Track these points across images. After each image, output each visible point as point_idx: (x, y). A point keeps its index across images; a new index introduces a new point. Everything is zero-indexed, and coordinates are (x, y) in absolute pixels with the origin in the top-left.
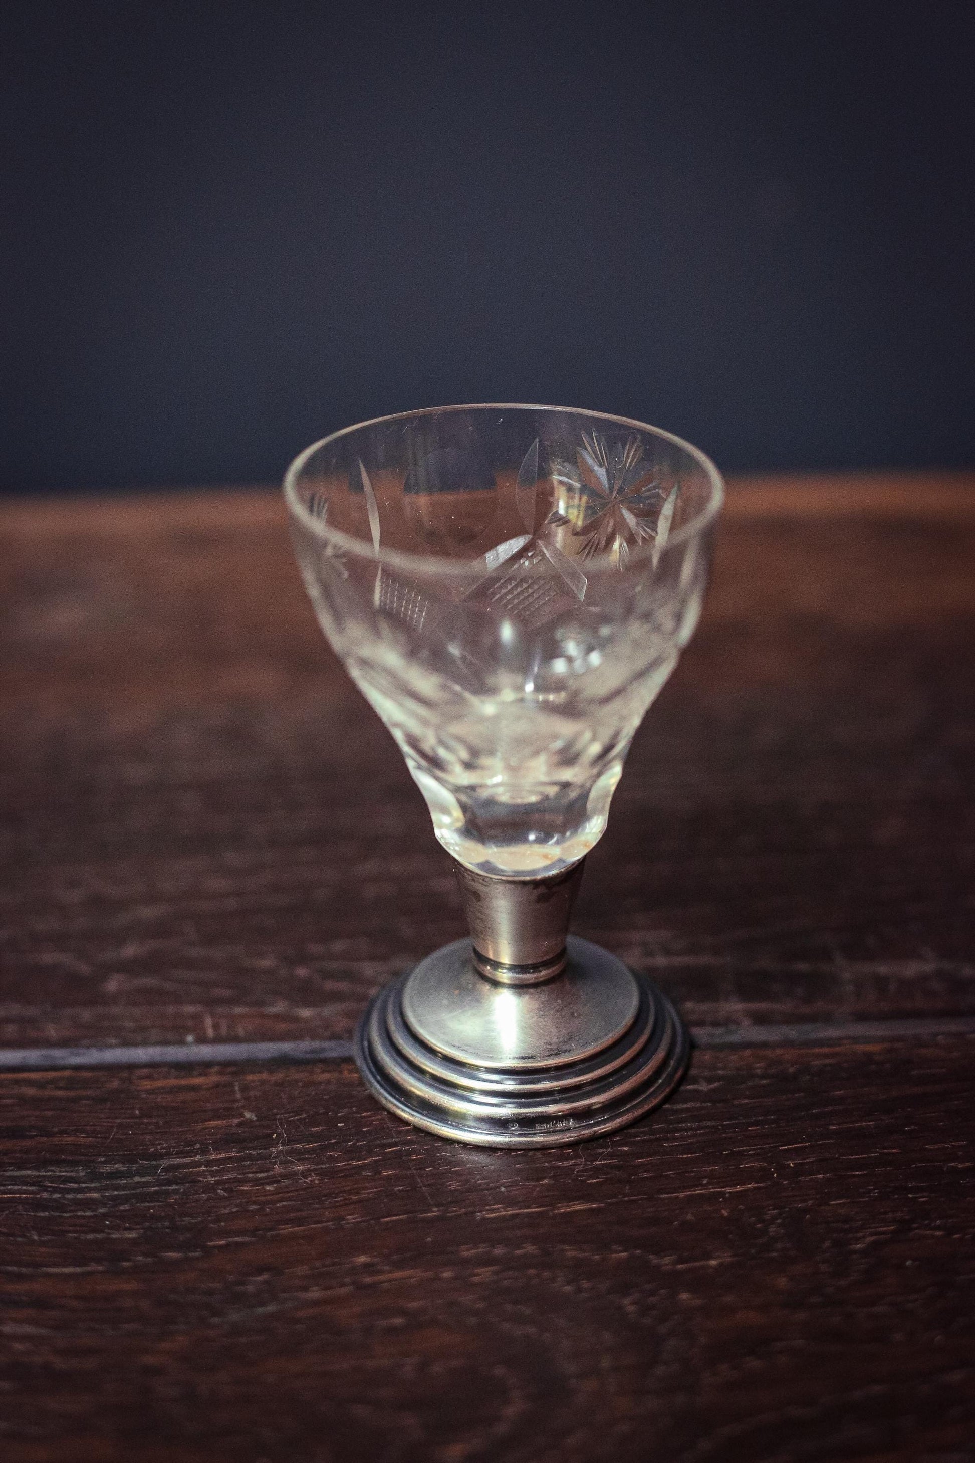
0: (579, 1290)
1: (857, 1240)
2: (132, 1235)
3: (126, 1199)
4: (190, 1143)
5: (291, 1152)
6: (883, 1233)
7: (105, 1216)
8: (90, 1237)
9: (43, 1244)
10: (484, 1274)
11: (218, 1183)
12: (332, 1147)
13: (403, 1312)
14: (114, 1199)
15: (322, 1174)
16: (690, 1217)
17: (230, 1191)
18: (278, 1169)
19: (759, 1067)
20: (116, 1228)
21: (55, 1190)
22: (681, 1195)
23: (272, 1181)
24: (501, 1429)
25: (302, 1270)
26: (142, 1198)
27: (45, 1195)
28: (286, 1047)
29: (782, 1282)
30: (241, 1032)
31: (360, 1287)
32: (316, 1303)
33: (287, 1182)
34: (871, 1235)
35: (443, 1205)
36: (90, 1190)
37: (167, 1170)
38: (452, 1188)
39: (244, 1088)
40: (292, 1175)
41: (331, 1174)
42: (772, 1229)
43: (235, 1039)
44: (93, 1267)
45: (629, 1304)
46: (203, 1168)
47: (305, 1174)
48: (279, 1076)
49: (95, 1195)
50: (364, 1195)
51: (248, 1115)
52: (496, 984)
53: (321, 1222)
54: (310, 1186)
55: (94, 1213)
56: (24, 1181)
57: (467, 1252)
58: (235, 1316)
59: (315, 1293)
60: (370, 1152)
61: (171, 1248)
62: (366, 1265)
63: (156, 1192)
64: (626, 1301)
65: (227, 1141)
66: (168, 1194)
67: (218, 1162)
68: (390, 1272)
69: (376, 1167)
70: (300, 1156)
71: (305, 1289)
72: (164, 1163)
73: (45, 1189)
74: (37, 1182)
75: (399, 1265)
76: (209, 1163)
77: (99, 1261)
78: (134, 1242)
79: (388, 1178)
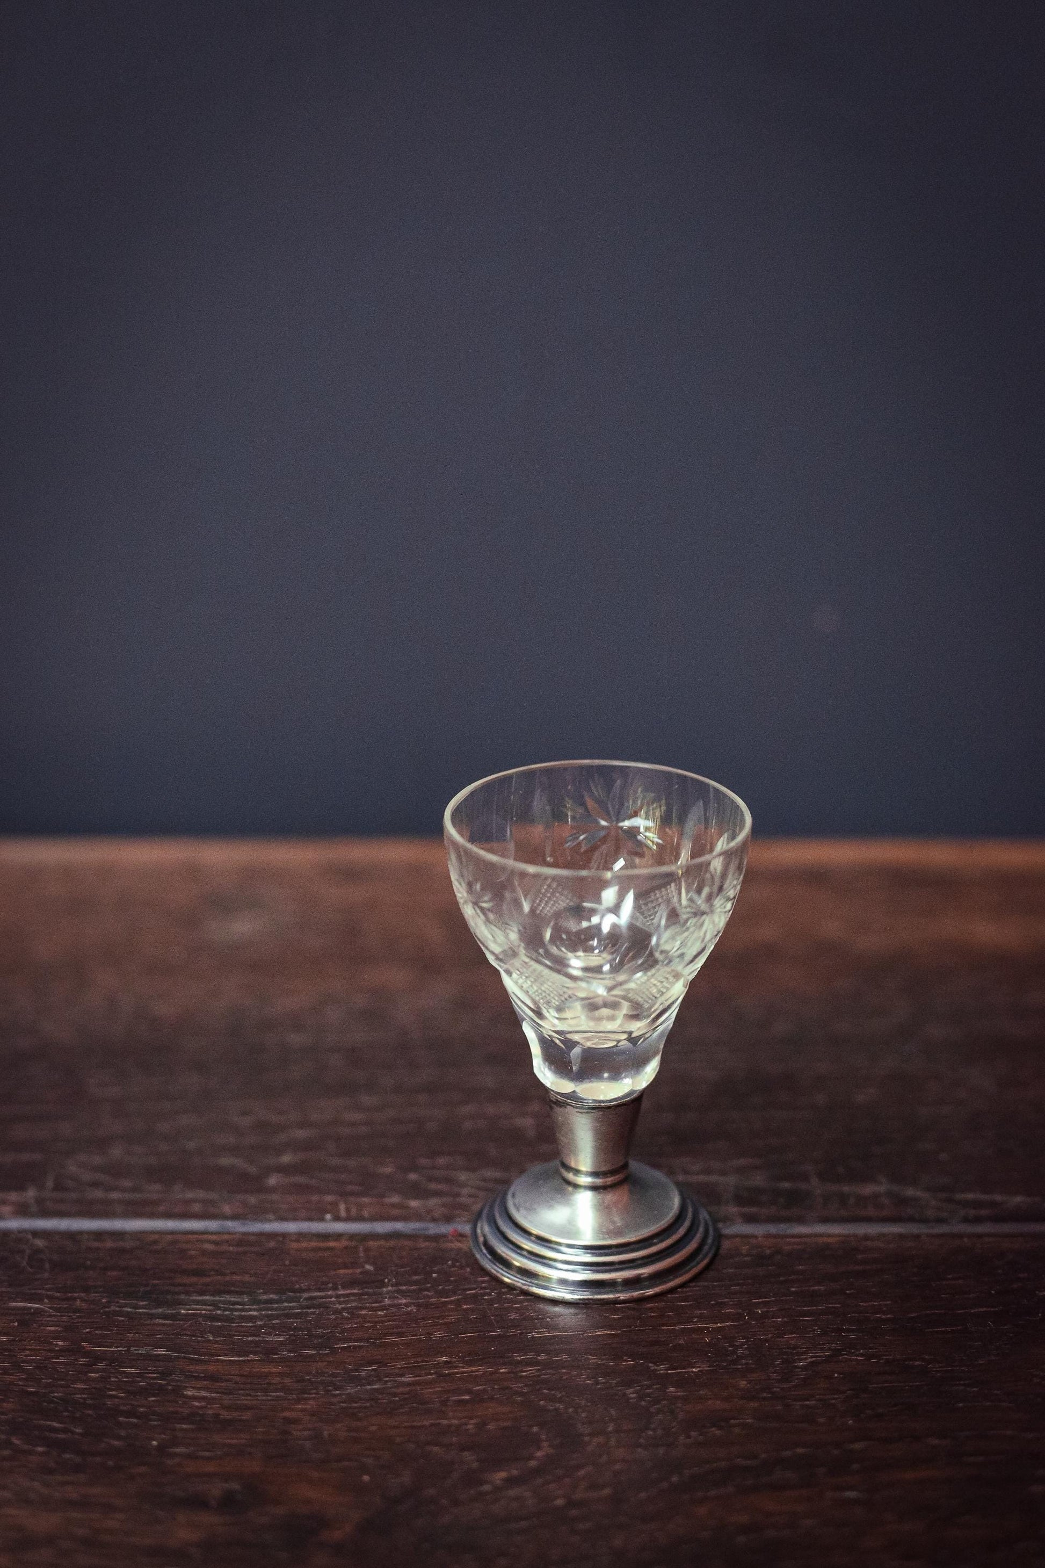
0: (597, 1383)
1: (800, 1360)
2: (281, 1339)
3: (277, 1317)
4: (323, 1283)
5: (398, 1292)
6: (820, 1356)
7: (262, 1327)
8: (250, 1339)
9: (216, 1342)
10: (531, 1370)
11: (343, 1309)
12: (428, 1290)
13: (469, 1392)
14: (267, 1316)
15: (419, 1306)
16: (681, 1342)
17: (352, 1314)
18: (387, 1301)
19: (744, 1249)
20: (270, 1334)
21: (225, 1310)
22: (677, 1328)
23: (382, 1309)
24: (533, 1463)
25: (401, 1364)
26: (288, 1316)
27: (219, 1312)
28: (399, 1226)
29: (743, 1383)
30: (366, 1213)
31: (440, 1375)
32: (409, 1384)
33: (394, 1310)
34: (811, 1357)
35: (504, 1328)
36: (251, 1310)
37: (306, 1299)
38: (512, 1317)
39: (367, 1250)
40: (398, 1306)
41: (427, 1306)
42: (740, 1351)
43: (360, 1219)
44: (251, 1357)
45: (631, 1393)
46: (333, 1299)
47: (407, 1305)
48: (392, 1243)
49: (255, 1313)
50: (448, 1320)
51: (368, 1267)
52: (576, 1186)
53: (416, 1335)
54: (409, 1313)
55: (255, 1324)
56: (204, 1303)
57: (519, 1357)
58: (350, 1390)
59: (408, 1378)
60: (455, 1293)
61: (308, 1348)
62: (446, 1362)
63: (298, 1313)
64: (630, 1391)
65: (352, 1283)
66: (307, 1314)
67: (344, 1296)
68: (463, 1367)
69: (458, 1303)
70: (404, 1294)
71: (402, 1375)
72: (306, 1295)
73: (219, 1309)
74: (215, 1305)
75: (470, 1363)
76: (338, 1296)
77: (255, 1353)
78: (281, 1343)
79: (467, 1309)
